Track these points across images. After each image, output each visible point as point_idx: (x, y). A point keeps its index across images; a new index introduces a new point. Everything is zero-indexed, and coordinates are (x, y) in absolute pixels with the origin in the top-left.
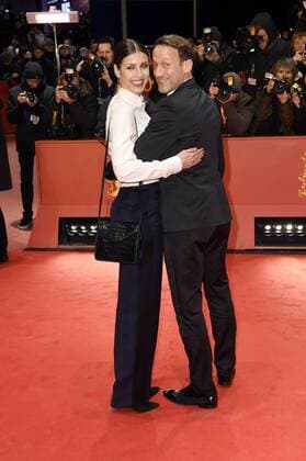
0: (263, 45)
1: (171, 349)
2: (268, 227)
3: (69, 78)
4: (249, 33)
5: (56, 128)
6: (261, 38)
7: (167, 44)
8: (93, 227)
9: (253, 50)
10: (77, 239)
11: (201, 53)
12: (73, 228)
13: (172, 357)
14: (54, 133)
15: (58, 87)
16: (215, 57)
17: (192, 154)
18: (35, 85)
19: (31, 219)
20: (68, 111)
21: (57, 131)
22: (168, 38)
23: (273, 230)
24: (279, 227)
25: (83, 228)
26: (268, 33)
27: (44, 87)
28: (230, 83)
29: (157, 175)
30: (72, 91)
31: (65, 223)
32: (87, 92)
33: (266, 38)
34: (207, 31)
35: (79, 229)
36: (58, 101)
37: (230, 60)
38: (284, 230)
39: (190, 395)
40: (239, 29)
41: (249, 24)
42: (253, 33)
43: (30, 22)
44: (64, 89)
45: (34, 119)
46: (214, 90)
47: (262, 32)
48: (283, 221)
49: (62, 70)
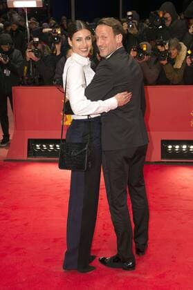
0: (168, 23)
1: (104, 229)
2: (170, 147)
3: (35, 44)
4: (159, 16)
5: (26, 78)
6: (166, 19)
7: (105, 24)
8: (51, 146)
9: (161, 27)
10: (40, 153)
11: (125, 29)
12: (37, 146)
13: (105, 235)
14: (25, 82)
15: (28, 50)
16: (134, 31)
17: (124, 97)
18: (7, 49)
19: (9, 140)
20: (34, 66)
21: (27, 80)
22: (106, 20)
23: (173, 148)
24: (177, 147)
25: (44, 146)
26: (171, 16)
27: (13, 50)
28: (145, 49)
29: (101, 110)
30: (37, 53)
31: (32, 143)
32: (48, 54)
33: (170, 19)
34: (130, 13)
35: (41, 147)
36: (28, 60)
37: (145, 34)
38: (181, 148)
39: (117, 262)
40: (152, 12)
41: (158, 9)
42: (161, 15)
43: (9, 7)
44: (32, 51)
45: (7, 72)
46: (133, 54)
47: (168, 15)
48: (180, 142)
49: (31, 39)
